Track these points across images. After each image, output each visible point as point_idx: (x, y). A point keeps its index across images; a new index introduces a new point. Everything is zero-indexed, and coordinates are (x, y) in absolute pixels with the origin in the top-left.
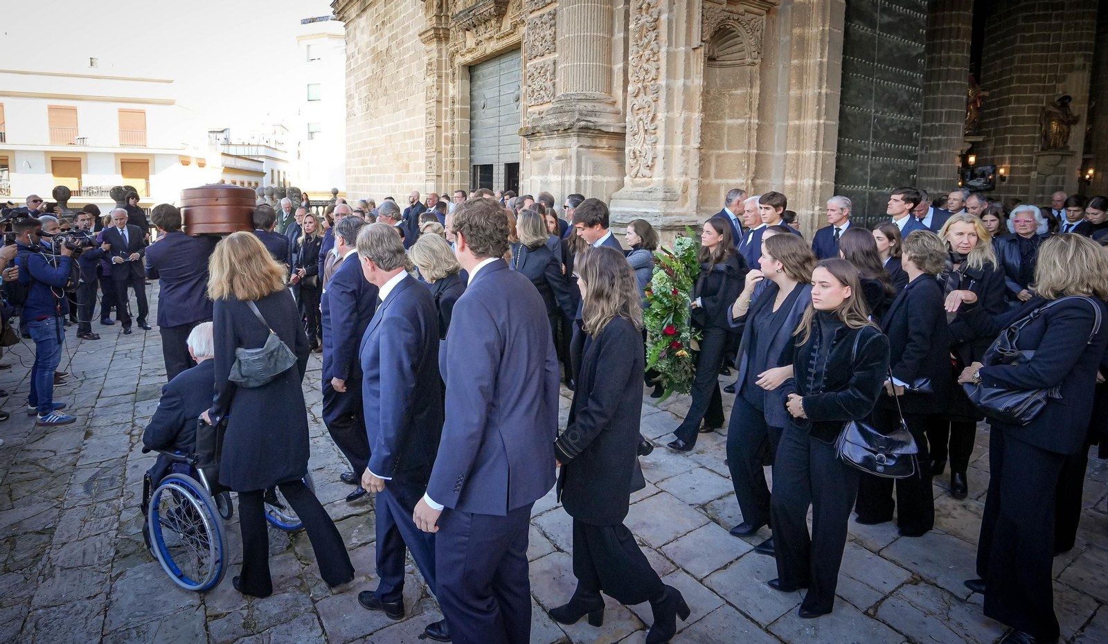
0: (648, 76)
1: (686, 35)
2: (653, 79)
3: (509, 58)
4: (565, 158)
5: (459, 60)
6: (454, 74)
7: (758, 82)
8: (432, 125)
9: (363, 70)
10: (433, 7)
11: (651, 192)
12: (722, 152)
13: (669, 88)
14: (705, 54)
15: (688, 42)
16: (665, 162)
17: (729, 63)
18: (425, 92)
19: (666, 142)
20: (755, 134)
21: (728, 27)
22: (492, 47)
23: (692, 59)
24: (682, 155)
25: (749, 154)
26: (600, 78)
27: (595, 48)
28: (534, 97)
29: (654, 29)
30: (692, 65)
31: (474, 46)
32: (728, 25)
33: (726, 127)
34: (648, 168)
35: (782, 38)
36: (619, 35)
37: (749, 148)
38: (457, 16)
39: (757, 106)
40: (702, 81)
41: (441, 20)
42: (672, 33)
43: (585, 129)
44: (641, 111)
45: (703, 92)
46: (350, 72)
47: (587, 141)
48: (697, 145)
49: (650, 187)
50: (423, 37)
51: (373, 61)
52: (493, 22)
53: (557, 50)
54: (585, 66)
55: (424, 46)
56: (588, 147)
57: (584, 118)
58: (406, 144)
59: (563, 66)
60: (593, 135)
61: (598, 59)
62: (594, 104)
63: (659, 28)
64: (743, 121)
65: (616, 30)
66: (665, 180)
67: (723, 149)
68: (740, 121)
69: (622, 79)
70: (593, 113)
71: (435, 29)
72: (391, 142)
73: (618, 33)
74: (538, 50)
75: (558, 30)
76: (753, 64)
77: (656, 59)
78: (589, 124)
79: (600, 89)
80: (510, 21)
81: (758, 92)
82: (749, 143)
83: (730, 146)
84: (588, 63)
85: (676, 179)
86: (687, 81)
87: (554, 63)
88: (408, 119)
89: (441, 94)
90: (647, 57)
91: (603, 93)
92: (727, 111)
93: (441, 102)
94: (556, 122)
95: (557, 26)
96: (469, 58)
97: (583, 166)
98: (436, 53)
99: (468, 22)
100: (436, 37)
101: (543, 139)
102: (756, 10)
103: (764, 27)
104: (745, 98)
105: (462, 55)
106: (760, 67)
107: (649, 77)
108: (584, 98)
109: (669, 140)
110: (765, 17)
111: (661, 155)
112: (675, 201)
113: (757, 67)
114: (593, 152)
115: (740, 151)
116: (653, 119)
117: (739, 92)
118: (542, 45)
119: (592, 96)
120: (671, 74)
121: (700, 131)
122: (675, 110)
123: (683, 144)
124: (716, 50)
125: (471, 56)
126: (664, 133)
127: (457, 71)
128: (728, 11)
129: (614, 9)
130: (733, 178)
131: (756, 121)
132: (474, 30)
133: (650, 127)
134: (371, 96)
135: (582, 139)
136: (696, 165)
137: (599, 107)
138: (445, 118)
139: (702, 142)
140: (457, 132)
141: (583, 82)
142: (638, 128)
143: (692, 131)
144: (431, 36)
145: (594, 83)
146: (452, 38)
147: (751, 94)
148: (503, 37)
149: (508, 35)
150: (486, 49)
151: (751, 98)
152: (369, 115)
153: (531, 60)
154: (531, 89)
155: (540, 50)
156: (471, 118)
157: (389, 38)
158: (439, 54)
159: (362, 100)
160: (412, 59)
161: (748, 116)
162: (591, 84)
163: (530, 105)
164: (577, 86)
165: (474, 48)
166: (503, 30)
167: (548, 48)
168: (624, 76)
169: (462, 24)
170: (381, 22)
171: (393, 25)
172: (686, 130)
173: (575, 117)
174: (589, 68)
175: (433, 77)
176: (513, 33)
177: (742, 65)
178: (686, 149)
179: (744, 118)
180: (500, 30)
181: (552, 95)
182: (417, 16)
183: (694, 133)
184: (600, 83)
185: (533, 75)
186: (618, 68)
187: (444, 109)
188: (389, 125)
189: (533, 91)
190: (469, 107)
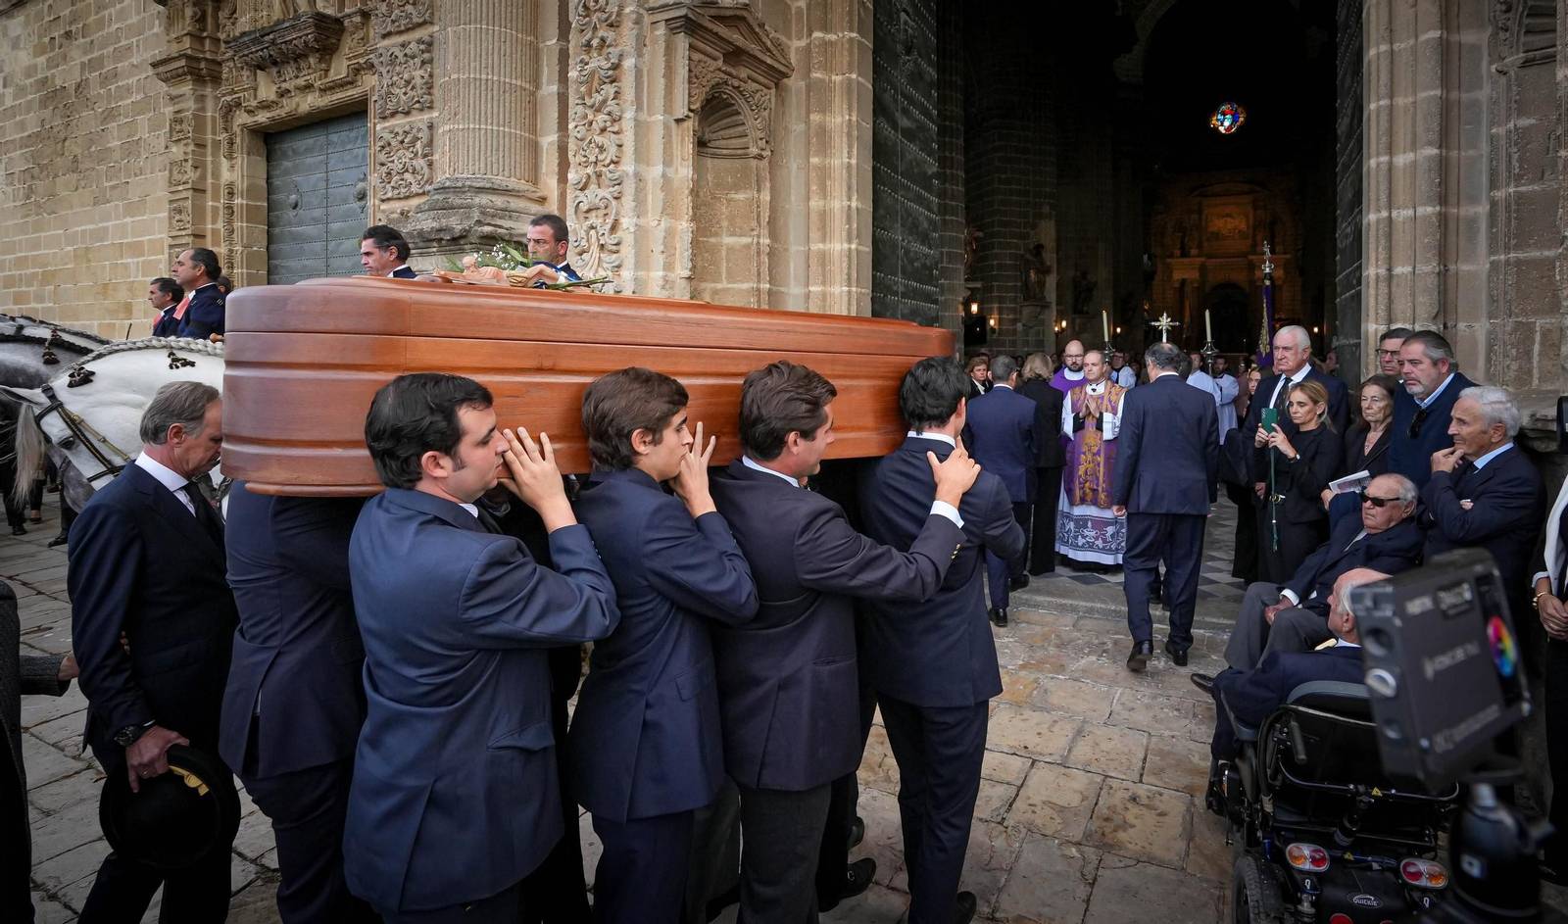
0: (605, 155)
1: (665, 97)
2: (612, 162)
3: (345, 127)
5: (241, 118)
6: (231, 143)
7: (768, 185)
8: (184, 233)
9: (21, 118)
10: (183, 17)
13: (639, 178)
14: (694, 131)
15: (668, 108)
17: (725, 152)
18: (167, 172)
19: (638, 266)
20: (767, 260)
21: (725, 97)
22: (309, 103)
23: (674, 137)
24: (663, 288)
25: (758, 290)
26: (518, 156)
27: (507, 105)
28: (392, 184)
29: (612, 82)
30: (675, 146)
31: (273, 97)
32: (725, 93)
33: (724, 247)
35: (794, 127)
36: (550, 89)
37: (759, 281)
38: (235, 39)
39: (767, 221)
40: (691, 172)
41: (203, 45)
42: (642, 91)
44: (594, 213)
45: (692, 190)
48: (687, 273)
50: (161, 69)
52: (312, 59)
53: (435, 105)
54: (489, 132)
55: (163, 87)
57: (489, 220)
58: (126, 266)
59: (447, 128)
61: (513, 123)
62: (507, 198)
63: (620, 81)
64: (749, 240)
65: (544, 79)
67: (719, 281)
68: (744, 240)
69: (557, 161)
70: (507, 213)
71: (189, 58)
72: (89, 261)
73: (549, 84)
74: (398, 101)
75: (436, 71)
76: (760, 157)
77: (616, 129)
78: (499, 230)
79: (518, 174)
80: (346, 62)
81: (768, 198)
82: (759, 274)
83: (731, 278)
84: (495, 128)
86: (667, 169)
87: (431, 127)
88: (128, 220)
89: (203, 177)
90: (602, 125)
91: (523, 181)
92: (725, 224)
93: (204, 191)
94: (435, 225)
95: (435, 65)
96: (263, 117)
98: (192, 102)
99: (261, 53)
100: (191, 74)
102: (762, 79)
103: (773, 107)
104: (750, 206)
105: (250, 112)
106: (771, 162)
107: (606, 158)
108: (489, 185)
109: (641, 263)
110: (773, 91)
113: (765, 162)
115: (745, 286)
116: (614, 228)
117: (741, 196)
118: (405, 94)
119: (504, 184)
120: (640, 156)
121: (690, 251)
122: (649, 215)
123: (664, 270)
124: (707, 130)
125: (269, 115)
126: (633, 251)
127: (238, 140)
128: (724, 72)
129: (541, 45)
131: (767, 241)
132: (274, 70)
133: (610, 242)
137: (515, 203)
138: (214, 222)
139: (693, 269)
140: (238, 248)
141: (486, 158)
142: (588, 241)
143: (677, 251)
144: (180, 71)
145: (507, 162)
146: (227, 79)
147: (758, 201)
148: (331, 88)
149: (342, 85)
150: (298, 105)
151: (758, 207)
152: (33, 207)
153: (384, 118)
154: (384, 169)
155: (402, 103)
156: (270, 225)
157: (83, 65)
158: (200, 105)
159: (16, 176)
160: (139, 108)
161: (755, 233)
162: (501, 163)
163: (384, 197)
164: (474, 164)
165: (273, 102)
166: (333, 76)
167: (418, 102)
168: (560, 157)
169: (247, 56)
170: (62, 32)
171: (92, 41)
172: (668, 249)
173: (474, 217)
174: (498, 136)
175: (185, 145)
176: (351, 83)
177: (745, 156)
178: (669, 279)
179: (750, 236)
180: (326, 76)
181: (427, 182)
182: (148, 33)
183: (681, 253)
184: (518, 166)
185: (389, 144)
186: (549, 143)
187: (210, 203)
188: (83, 228)
189: (389, 173)
190: (266, 204)
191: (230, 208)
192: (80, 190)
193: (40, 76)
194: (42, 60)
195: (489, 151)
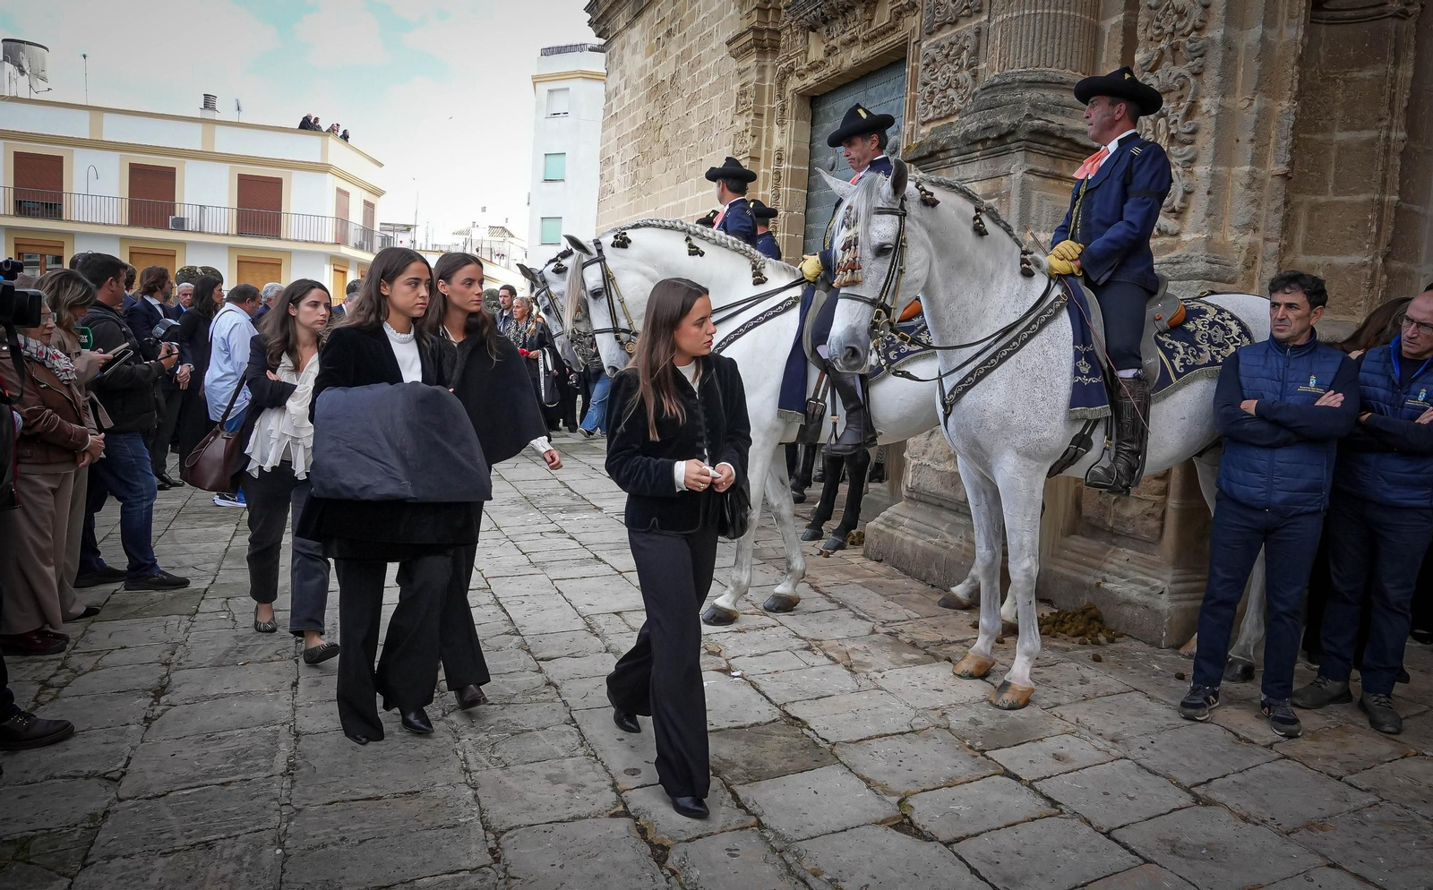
0: (1182, 24)
2: (1194, 30)
4: (997, 196)
5: (794, 83)
6: (783, 110)
7: (1411, 54)
9: (632, 114)
11: (1178, 263)
12: (1322, 199)
16: (1211, 201)
17: (1348, 14)
18: (731, 145)
19: (1217, 159)
20: (1399, 161)
22: (850, 58)
24: (1249, 187)
25: (1381, 203)
26: (1075, 44)
28: (933, 104)
30: (1280, 0)
31: (821, 56)
33: (1335, 144)
34: (1173, 215)
37: (1383, 191)
39: (1405, 105)
40: (1300, 35)
41: (767, 18)
43: (1042, 135)
45: (1300, 58)
46: (611, 118)
47: (1043, 165)
48: (1282, 169)
49: (1173, 254)
50: (734, 46)
51: (649, 98)
52: (858, 11)
53: (984, 7)
54: (1045, 16)
55: (733, 65)
56: (1045, 175)
57: (1040, 114)
59: (999, 19)
60: (1057, 150)
61: (1072, 6)
62: (1060, 92)
64: (1374, 134)
66: (1209, 239)
67: (1325, 192)
68: (1366, 135)
71: (755, 30)
74: (947, 11)
76: (1402, 15)
78: (1051, 127)
79: (1074, 64)
80: (889, 8)
81: (1410, 74)
82: (1384, 181)
83: (1341, 187)
84: (1052, 12)
85: (1231, 239)
86: (1268, 32)
87: (978, 35)
89: (759, 145)
92: (1339, 114)
93: (758, 158)
94: (980, 125)
96: (811, 80)
97: (1033, 212)
98: (755, 74)
99: (814, 13)
100: (756, 46)
101: (953, 164)
104: (1380, 87)
105: (801, 76)
106: (1417, 23)
107: (1187, 24)
108: (1040, 79)
109: (1223, 154)
111: (1202, 188)
112: (1229, 282)
113: (1411, 23)
114: (1055, 187)
115: (1362, 198)
116: (1188, 115)
117: (1367, 74)
118: (954, 2)
119: (1058, 76)
120: (1234, 17)
121: (1290, 139)
122: (1239, 93)
123: (1252, 163)
125: (816, 76)
126: (1213, 140)
127: (789, 104)
130: (1342, 253)
131: (1403, 134)
132: (824, 29)
133: (1182, 128)
134: (643, 157)
135: (1033, 157)
136: (1277, 210)
138: (764, 187)
139: (1291, 164)
141: (1040, 48)
142: (1154, 133)
143: (1272, 141)
144: (748, 44)
145: (1062, 52)
146: (784, 47)
147: (1394, 78)
148: (875, 37)
149: (884, 32)
150: (842, 62)
151: (1393, 86)
152: (636, 191)
153: (930, 34)
154: (928, 88)
155: (950, 11)
156: (809, 189)
157: (677, 57)
158: (761, 76)
159: (627, 165)
160: (714, 90)
161: (1385, 123)
162: (1056, 53)
163: (925, 119)
164: (1026, 56)
165: (821, 62)
166: (876, 24)
167: (967, 7)
168: (1125, 41)
169: (802, 18)
170: (665, 31)
171: (685, 34)
172: (1260, 138)
173: (1023, 111)
174: (1055, 21)
175: (747, 116)
176: (893, 28)
177: (1382, 16)
178: (1258, 176)
179: (1377, 128)
180: (870, 26)
181: (969, 95)
182: (726, 17)
183: (1277, 143)
184: (1075, 55)
185: (934, 61)
186: (1112, 26)
189: (932, 93)
190: (807, 168)
191: (778, 172)
192: (668, 171)
193: (648, 74)
194: (651, 59)
195: (1044, 39)
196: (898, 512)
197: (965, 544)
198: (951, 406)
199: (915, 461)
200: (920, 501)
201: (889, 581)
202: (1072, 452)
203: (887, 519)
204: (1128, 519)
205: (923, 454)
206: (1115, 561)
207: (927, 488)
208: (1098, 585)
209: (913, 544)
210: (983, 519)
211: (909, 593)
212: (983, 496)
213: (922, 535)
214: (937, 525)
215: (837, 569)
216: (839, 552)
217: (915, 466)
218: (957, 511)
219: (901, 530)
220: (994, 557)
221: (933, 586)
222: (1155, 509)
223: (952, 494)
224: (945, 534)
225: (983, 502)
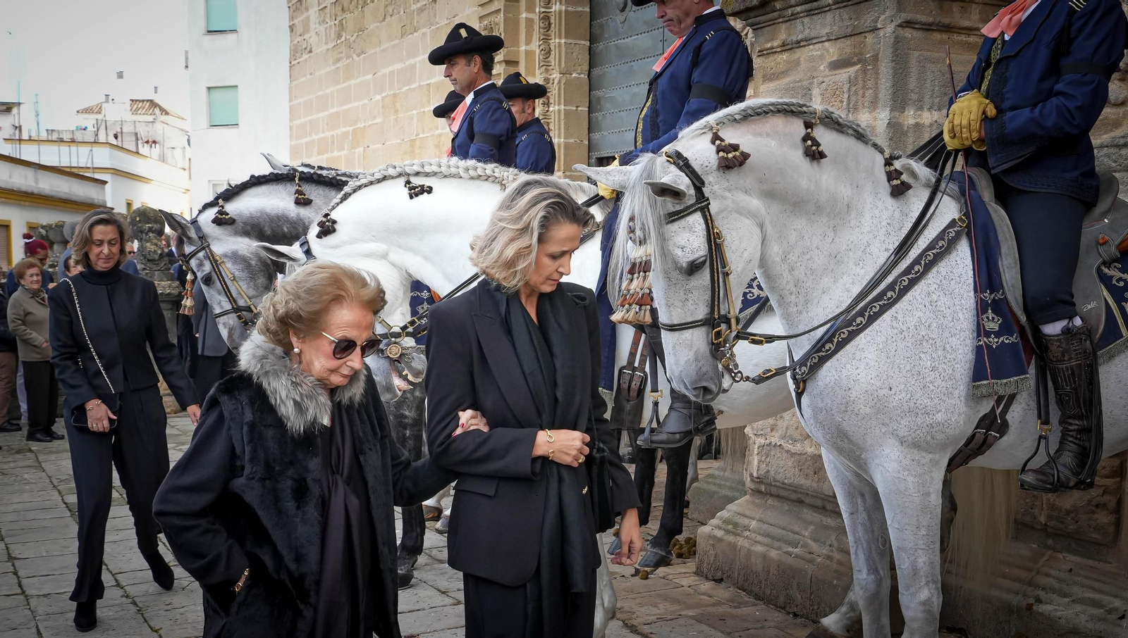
138: (528, 42)
140: (555, 76)
152: (343, 48)
156: (593, 39)
159: (328, 10)
187: (524, 15)
188: (391, 68)
190: (588, 9)
191: (546, 19)
192: (388, 19)
196: (740, 510)
197: (837, 556)
198: (804, 382)
199: (761, 441)
200: (771, 495)
201: (734, 611)
202: (979, 438)
203: (726, 521)
204: (1068, 512)
205: (772, 430)
206: (1053, 572)
207: (779, 477)
208: (1030, 607)
209: (765, 557)
210: (861, 533)
211: (762, 628)
212: (859, 500)
213: (777, 544)
214: (796, 529)
215: (660, 596)
216: (662, 571)
217: (762, 447)
218: (824, 508)
219: (747, 537)
220: (879, 583)
221: (796, 615)
222: (1107, 498)
223: (815, 485)
224: (810, 541)
225: (861, 508)
